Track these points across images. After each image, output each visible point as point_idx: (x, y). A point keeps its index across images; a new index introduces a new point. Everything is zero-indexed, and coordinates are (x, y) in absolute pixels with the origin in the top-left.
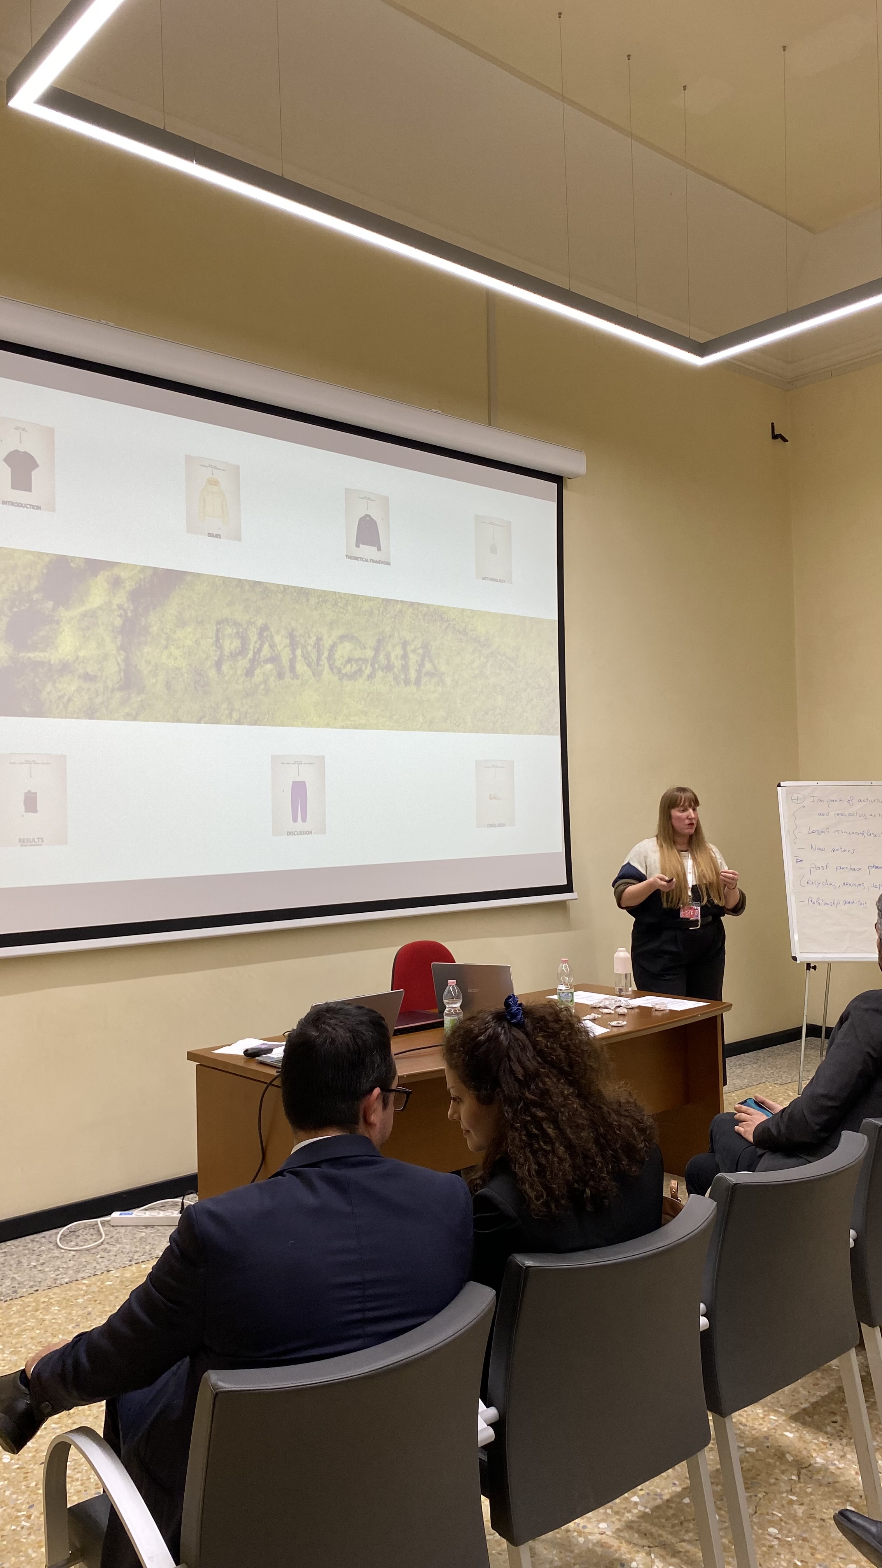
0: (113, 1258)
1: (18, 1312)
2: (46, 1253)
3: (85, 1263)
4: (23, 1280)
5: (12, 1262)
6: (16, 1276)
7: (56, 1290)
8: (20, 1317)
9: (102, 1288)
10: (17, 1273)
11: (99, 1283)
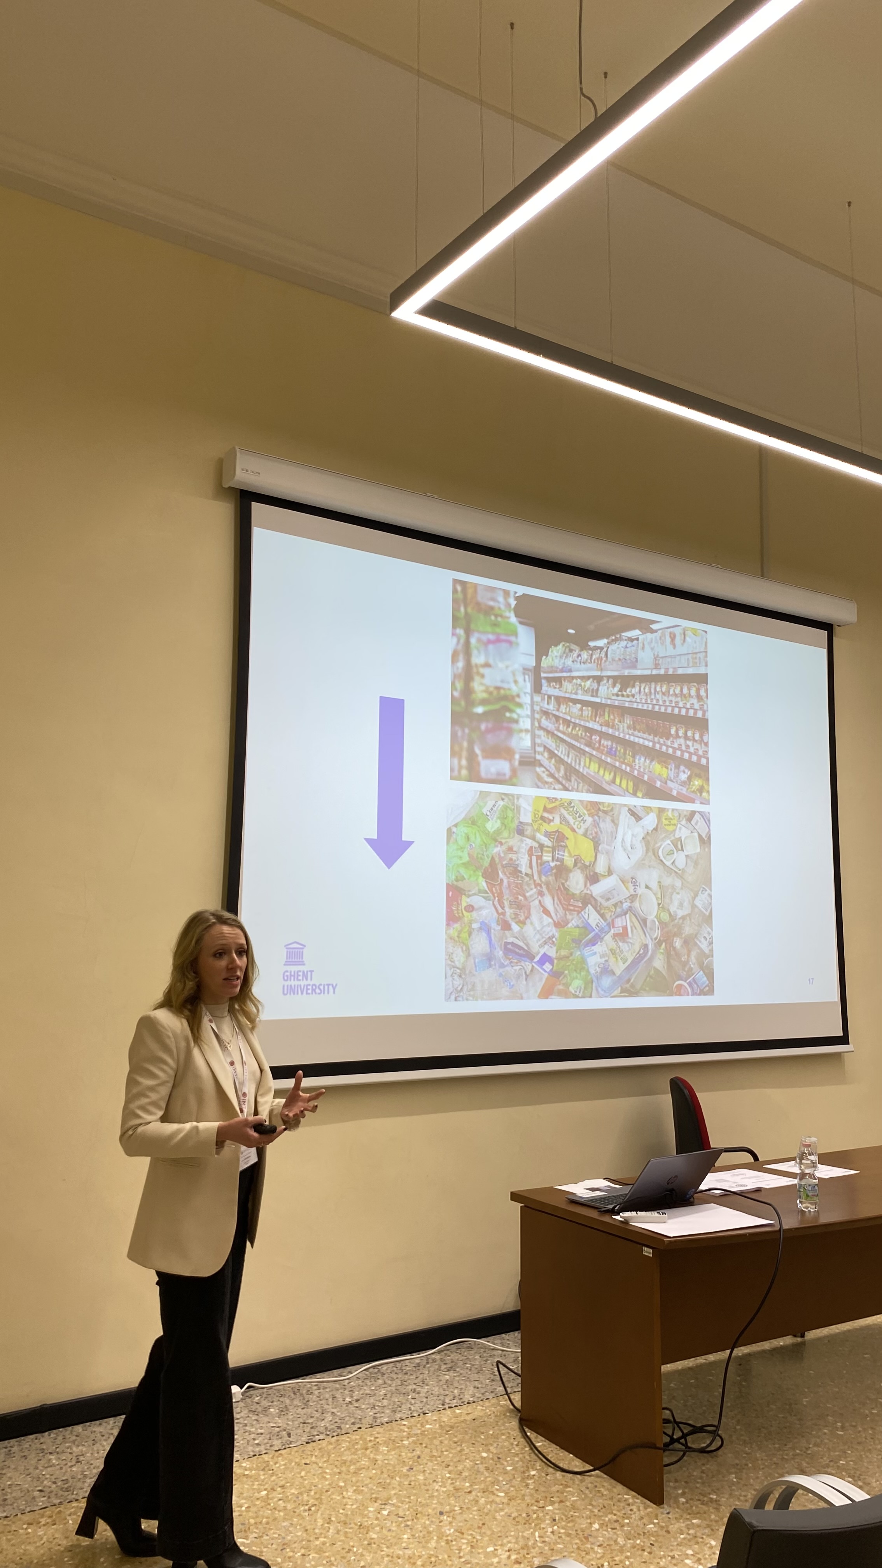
0: (425, 1400)
1: (348, 1449)
2: (357, 1389)
3: (399, 1403)
4: (343, 1416)
5: (327, 1396)
6: (333, 1410)
7: (378, 1429)
8: (352, 1454)
9: (424, 1431)
10: (335, 1408)
11: (419, 1425)
